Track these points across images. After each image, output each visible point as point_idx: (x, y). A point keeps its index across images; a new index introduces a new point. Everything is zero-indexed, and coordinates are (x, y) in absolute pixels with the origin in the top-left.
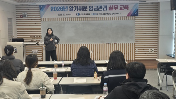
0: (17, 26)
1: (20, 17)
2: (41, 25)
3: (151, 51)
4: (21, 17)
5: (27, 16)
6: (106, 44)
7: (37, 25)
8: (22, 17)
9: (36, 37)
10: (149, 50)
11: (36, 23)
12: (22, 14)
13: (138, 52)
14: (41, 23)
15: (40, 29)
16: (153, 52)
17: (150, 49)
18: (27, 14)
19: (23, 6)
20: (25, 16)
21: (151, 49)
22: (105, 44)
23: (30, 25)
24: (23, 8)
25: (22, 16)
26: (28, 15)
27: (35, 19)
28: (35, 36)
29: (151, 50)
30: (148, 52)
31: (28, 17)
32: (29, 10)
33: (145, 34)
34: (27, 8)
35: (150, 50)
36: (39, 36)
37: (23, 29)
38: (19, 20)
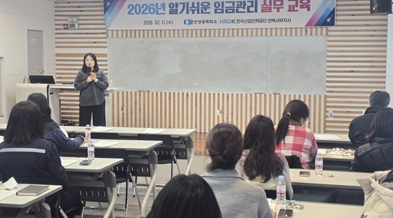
0: (57, 47)
1: (62, 27)
2: (106, 47)
4: (66, 27)
5: (76, 26)
6: (253, 95)
7: (97, 47)
8: (67, 29)
11: (95, 42)
12: (67, 20)
13: (334, 117)
14: (106, 42)
15: (105, 55)
18: (78, 20)
20: (73, 26)
23: (82, 47)
24: (69, 7)
25: (67, 25)
26: (79, 24)
27: (94, 34)
31: (79, 29)
32: (82, 11)
33: (352, 71)
34: (79, 7)
37: (69, 55)
38: (62, 34)
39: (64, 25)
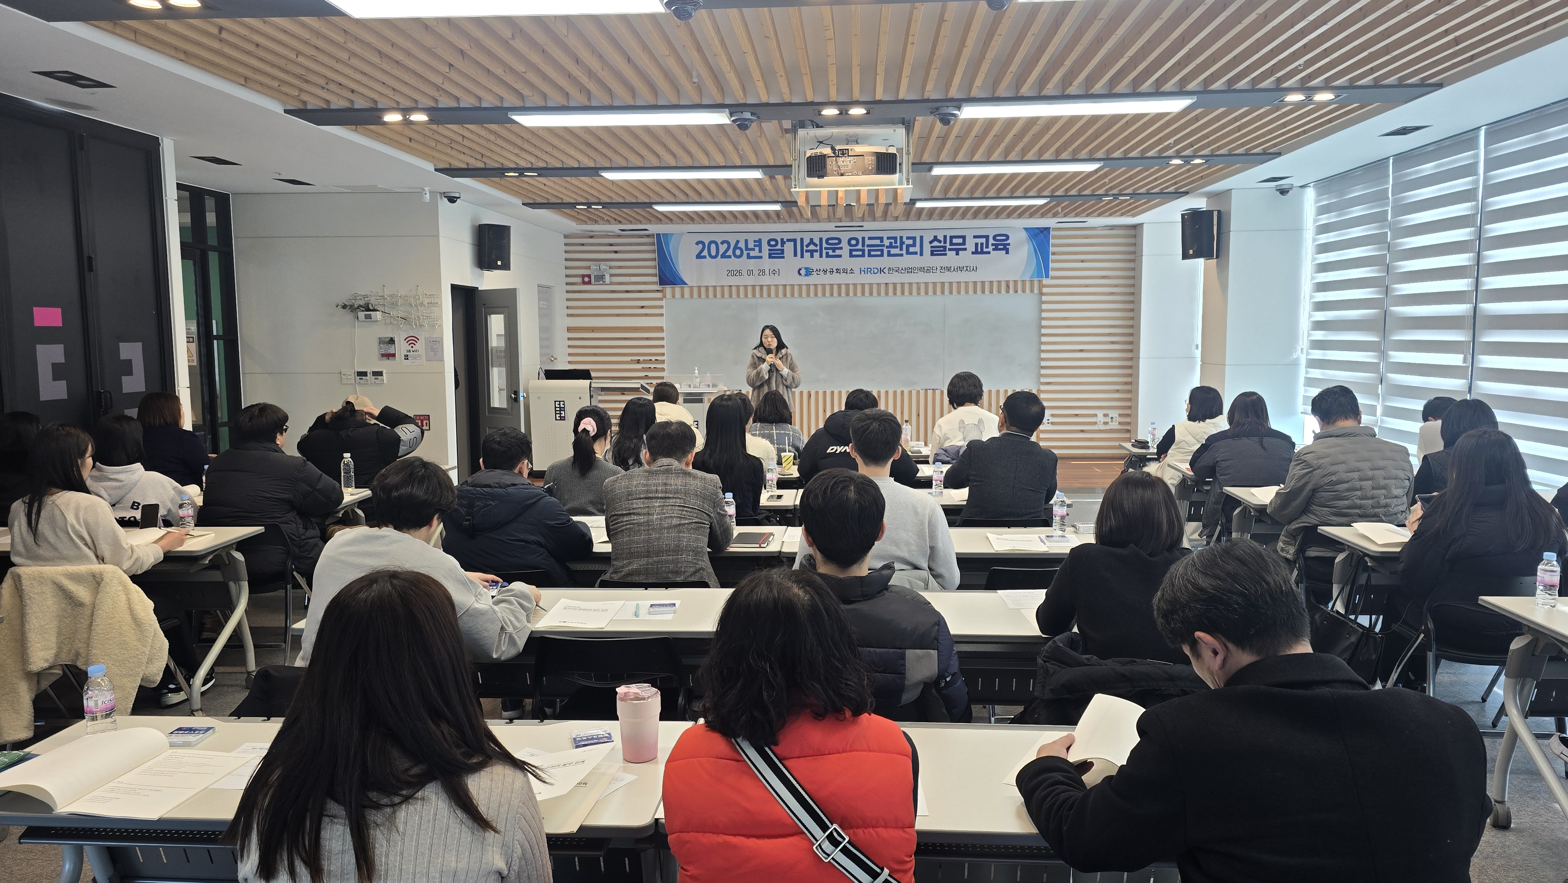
0: (568, 315)
1: (579, 280)
2: (662, 315)
3: (1106, 423)
4: (586, 279)
5: (607, 279)
6: (922, 393)
7: (646, 315)
8: (589, 283)
9: (645, 362)
10: (1096, 415)
11: (642, 307)
12: (589, 268)
13: (1052, 423)
14: (661, 307)
15: (660, 329)
16: (1114, 425)
17: (1100, 413)
18: (610, 268)
19: (592, 237)
20: (600, 278)
21: (1106, 412)
22: (918, 392)
23: (618, 315)
24: (592, 245)
25: (589, 276)
26: (611, 275)
27: (640, 292)
28: (641, 358)
29: (1106, 415)
30: (1095, 423)
31: (611, 284)
32: (616, 252)
33: (1081, 351)
34: (611, 245)
35: (1100, 418)
36: (653, 358)
37: (593, 330)
38: (579, 292)
39: (583, 276)
